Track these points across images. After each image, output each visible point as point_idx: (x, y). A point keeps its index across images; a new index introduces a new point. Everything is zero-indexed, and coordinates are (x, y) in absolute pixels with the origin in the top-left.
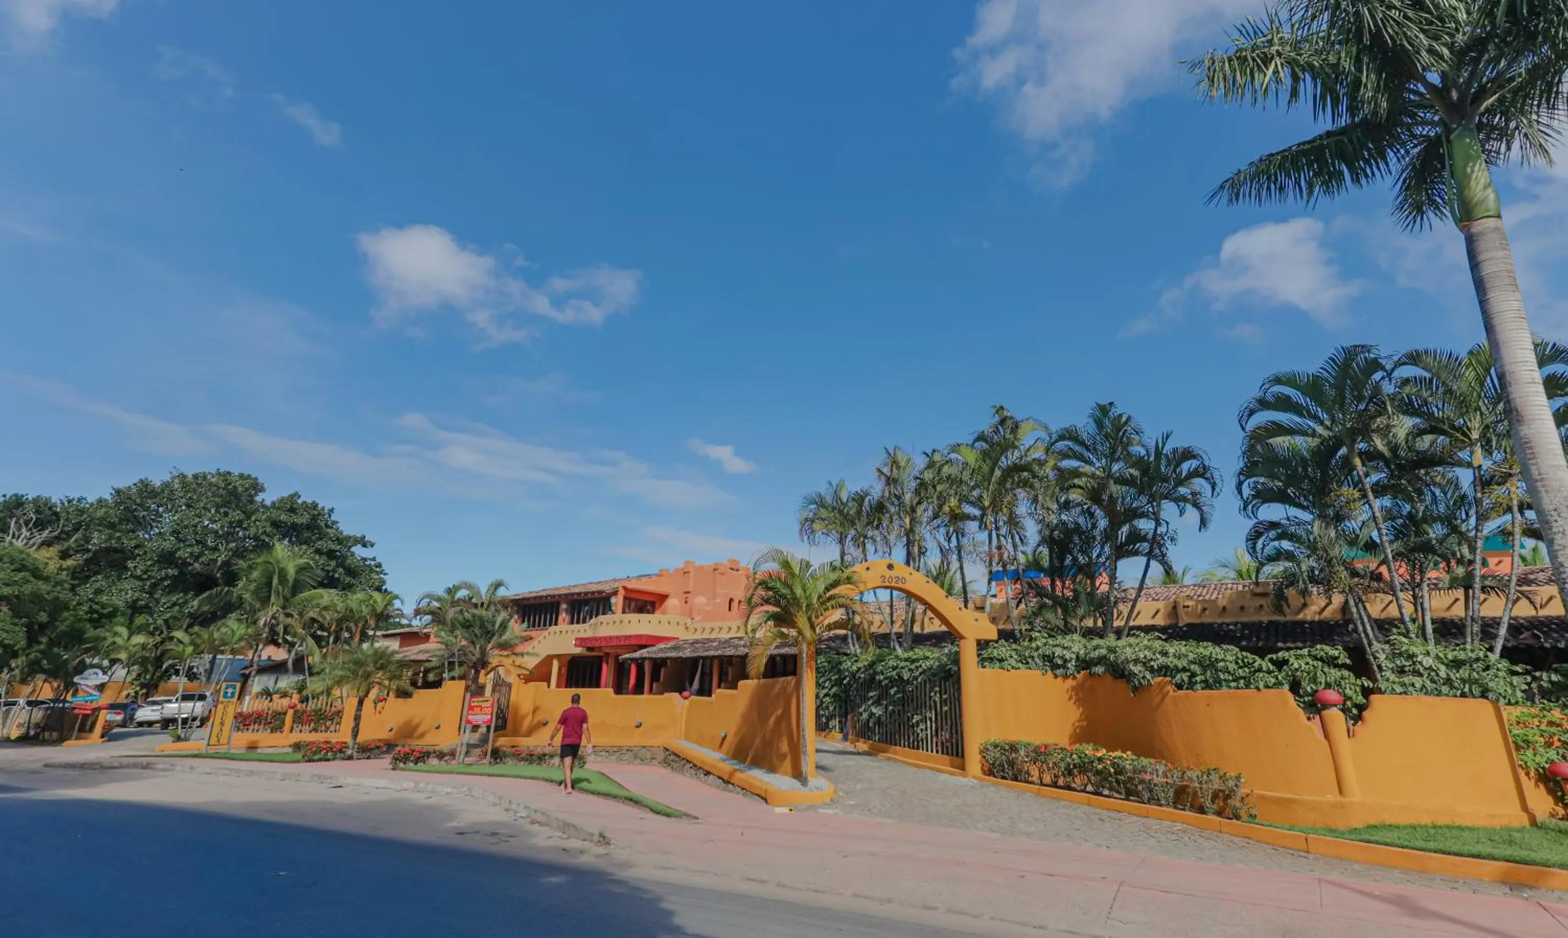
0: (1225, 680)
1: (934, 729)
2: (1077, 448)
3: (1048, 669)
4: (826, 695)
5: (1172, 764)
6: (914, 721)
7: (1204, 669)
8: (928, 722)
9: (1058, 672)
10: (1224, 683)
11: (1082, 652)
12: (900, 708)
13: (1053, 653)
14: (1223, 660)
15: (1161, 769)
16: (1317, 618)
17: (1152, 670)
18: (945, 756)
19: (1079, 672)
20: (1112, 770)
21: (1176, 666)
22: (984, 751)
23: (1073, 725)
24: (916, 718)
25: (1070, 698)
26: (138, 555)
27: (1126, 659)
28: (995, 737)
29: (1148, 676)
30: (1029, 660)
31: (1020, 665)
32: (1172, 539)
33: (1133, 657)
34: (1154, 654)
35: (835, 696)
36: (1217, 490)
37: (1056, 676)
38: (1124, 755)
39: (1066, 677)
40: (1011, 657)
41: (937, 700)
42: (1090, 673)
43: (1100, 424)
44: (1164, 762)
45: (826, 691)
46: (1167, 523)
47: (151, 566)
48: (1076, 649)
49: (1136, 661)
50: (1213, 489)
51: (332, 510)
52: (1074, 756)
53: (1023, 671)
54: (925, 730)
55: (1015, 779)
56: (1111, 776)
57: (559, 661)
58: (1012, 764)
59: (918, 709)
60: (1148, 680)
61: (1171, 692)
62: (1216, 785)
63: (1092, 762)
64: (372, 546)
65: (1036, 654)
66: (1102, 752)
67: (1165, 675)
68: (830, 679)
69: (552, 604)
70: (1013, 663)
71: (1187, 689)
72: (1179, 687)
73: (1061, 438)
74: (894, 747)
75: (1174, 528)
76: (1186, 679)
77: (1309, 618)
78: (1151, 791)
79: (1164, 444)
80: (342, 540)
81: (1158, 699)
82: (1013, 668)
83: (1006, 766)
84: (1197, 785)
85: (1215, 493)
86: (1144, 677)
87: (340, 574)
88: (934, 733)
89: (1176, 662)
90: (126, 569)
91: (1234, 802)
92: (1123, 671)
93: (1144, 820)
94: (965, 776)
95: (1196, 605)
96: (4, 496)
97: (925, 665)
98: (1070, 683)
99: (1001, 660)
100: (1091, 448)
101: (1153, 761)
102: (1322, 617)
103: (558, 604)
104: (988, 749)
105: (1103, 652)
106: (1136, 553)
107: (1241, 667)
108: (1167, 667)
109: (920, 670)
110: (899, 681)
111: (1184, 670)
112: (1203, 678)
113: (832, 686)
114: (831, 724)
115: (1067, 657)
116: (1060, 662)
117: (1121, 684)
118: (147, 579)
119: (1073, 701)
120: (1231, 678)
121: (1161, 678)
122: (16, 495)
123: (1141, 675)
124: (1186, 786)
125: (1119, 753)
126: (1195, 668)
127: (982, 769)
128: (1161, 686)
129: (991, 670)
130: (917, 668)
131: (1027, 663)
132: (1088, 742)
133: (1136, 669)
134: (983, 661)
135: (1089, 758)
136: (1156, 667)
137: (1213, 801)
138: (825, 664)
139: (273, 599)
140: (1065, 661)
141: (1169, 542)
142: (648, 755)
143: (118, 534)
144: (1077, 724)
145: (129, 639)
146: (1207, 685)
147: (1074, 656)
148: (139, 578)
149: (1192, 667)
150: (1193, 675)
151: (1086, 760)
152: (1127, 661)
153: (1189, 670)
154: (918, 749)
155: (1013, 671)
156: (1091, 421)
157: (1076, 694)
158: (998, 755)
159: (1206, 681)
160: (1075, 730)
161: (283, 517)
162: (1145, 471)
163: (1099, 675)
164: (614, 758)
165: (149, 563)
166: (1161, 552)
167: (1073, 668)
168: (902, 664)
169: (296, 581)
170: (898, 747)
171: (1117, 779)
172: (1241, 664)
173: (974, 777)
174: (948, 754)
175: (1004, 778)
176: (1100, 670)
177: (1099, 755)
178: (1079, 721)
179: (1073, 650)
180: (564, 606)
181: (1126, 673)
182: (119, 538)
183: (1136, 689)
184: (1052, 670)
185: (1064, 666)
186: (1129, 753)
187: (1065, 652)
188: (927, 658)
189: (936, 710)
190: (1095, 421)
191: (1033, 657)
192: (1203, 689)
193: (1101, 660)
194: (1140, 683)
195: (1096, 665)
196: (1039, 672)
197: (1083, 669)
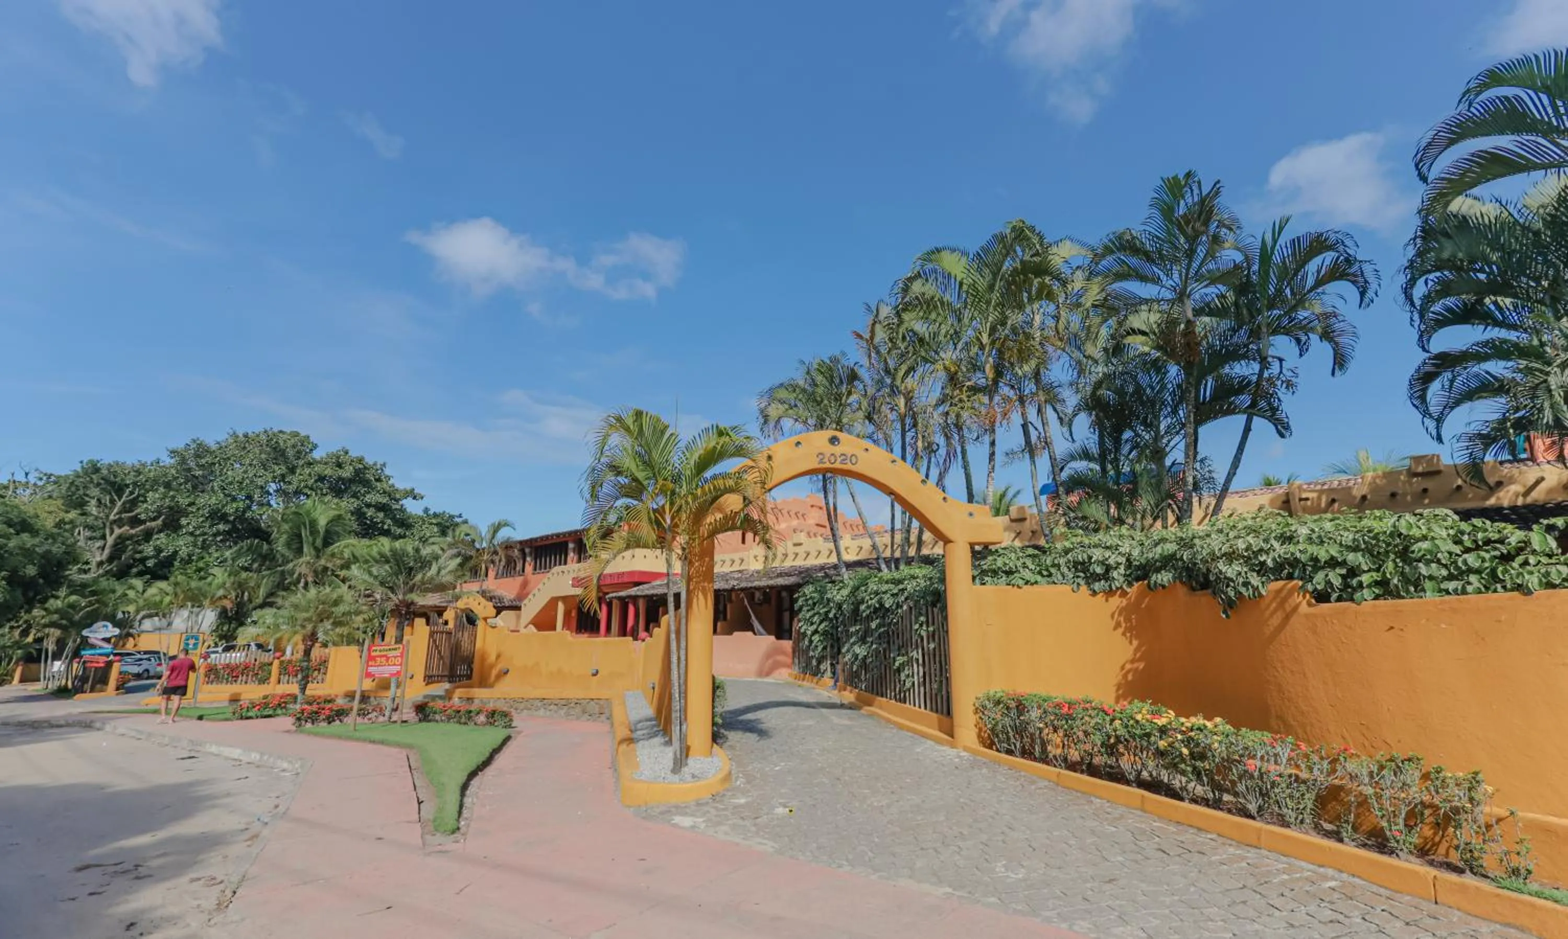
0: (1431, 578)
1: (921, 674)
2: (1134, 261)
3: (1082, 582)
4: (816, 632)
5: (1309, 743)
6: (897, 664)
7: (1378, 559)
8: (915, 666)
9: (1097, 586)
10: (1428, 585)
11: (1136, 553)
12: (885, 646)
13: (1090, 558)
14: (1425, 538)
15: (1285, 753)
16: (1520, 502)
17: (1261, 569)
18: (934, 715)
19: (1130, 584)
20: (1185, 751)
21: (1315, 560)
22: (980, 710)
23: (1123, 668)
24: (900, 660)
25: (1118, 625)
26: (192, 512)
27: (1213, 553)
28: (998, 688)
29: (1255, 580)
30: (1053, 570)
31: (1039, 578)
32: (1289, 385)
33: (1225, 549)
34: (1266, 541)
35: (825, 633)
36: (1370, 294)
37: (1094, 593)
38: (1209, 724)
39: (1110, 593)
40: (1025, 566)
41: (924, 634)
42: (1149, 586)
43: (1167, 212)
44: (1290, 739)
45: (815, 627)
46: (1281, 360)
47: (202, 522)
48: (1125, 549)
49: (1230, 557)
50: (1362, 294)
51: (384, 465)
52: (1117, 723)
53: (1044, 589)
54: (913, 676)
55: (1026, 753)
56: (1183, 760)
57: (565, 603)
58: (1020, 730)
59: (903, 649)
60: (1256, 589)
61: (1304, 608)
62: (1417, 793)
63: (1148, 735)
64: (422, 498)
65: (1062, 561)
66: (1167, 717)
67: (1290, 577)
68: (818, 613)
69: (561, 543)
70: (1027, 575)
71: (1339, 599)
72: (1322, 597)
73: (1108, 251)
74: (880, 698)
75: (1292, 366)
76: (1337, 582)
77: (1506, 503)
78: (1264, 795)
79: (1275, 241)
80: (391, 494)
81: (1275, 621)
82: (1027, 583)
83: (1011, 734)
84: (1369, 791)
85: (1366, 300)
86: (1246, 584)
87: (389, 525)
88: (921, 680)
89: (1313, 549)
90: (181, 527)
91: (1465, 834)
92: (1206, 576)
93: (1251, 854)
94: (953, 746)
95: (1319, 498)
96: (81, 462)
97: (910, 586)
98: (1116, 602)
99: (1009, 573)
100: (1155, 256)
101: (1267, 736)
102: (1529, 500)
103: (566, 543)
104: (984, 707)
105: (1171, 548)
106: (1230, 412)
107: (1467, 550)
108: (1294, 563)
109: (906, 594)
110: (880, 611)
111: (1333, 563)
112: (1376, 576)
113: (821, 622)
114: (822, 667)
115: (1111, 561)
116: (1099, 570)
117: (1204, 599)
118: (199, 535)
119: (1121, 630)
120: (1444, 572)
121: (1281, 583)
122: (91, 461)
123: (1241, 580)
124: (1341, 788)
125: (1198, 720)
126: (1353, 558)
127: (979, 736)
128: (1282, 599)
129: (993, 587)
130: (903, 590)
131: (1050, 575)
132: (1143, 700)
133: (1230, 570)
134: (981, 575)
135: (1142, 727)
136: (1270, 563)
137: (1409, 827)
138: (815, 595)
139: (305, 549)
140: (1108, 569)
141: (1283, 389)
142: (597, 710)
143: (171, 493)
144: (1128, 666)
145: (144, 591)
146: (1384, 589)
147: (1123, 560)
148: (192, 534)
149: (1351, 557)
150: (1353, 572)
151: (1138, 732)
152: (1214, 558)
153: (1343, 563)
154: (905, 702)
155: (1027, 588)
156: (1156, 213)
157: (1128, 620)
158: (999, 717)
159: (1383, 584)
160: (1125, 676)
161: (328, 472)
162: (1243, 288)
163: (1164, 587)
164: (562, 712)
165: (201, 519)
166: (1269, 404)
167: (1122, 579)
168: (885, 587)
169: (327, 532)
170: (884, 699)
171: (1195, 768)
172: (1468, 544)
173: (966, 749)
174: (937, 711)
175: (1009, 752)
176: (1165, 577)
177: (1161, 722)
178: (1132, 661)
179: (1121, 549)
180: (571, 546)
181: (1212, 578)
182: (173, 497)
183: (1230, 605)
184: (1088, 584)
185: (1106, 576)
186: (1218, 720)
187: (1107, 554)
188: (913, 577)
189: (923, 649)
190: (1162, 211)
191: (1058, 566)
192: (1377, 597)
193: (1167, 561)
194: (1239, 594)
195: (1158, 570)
196: (1068, 588)
197: (1138, 579)
